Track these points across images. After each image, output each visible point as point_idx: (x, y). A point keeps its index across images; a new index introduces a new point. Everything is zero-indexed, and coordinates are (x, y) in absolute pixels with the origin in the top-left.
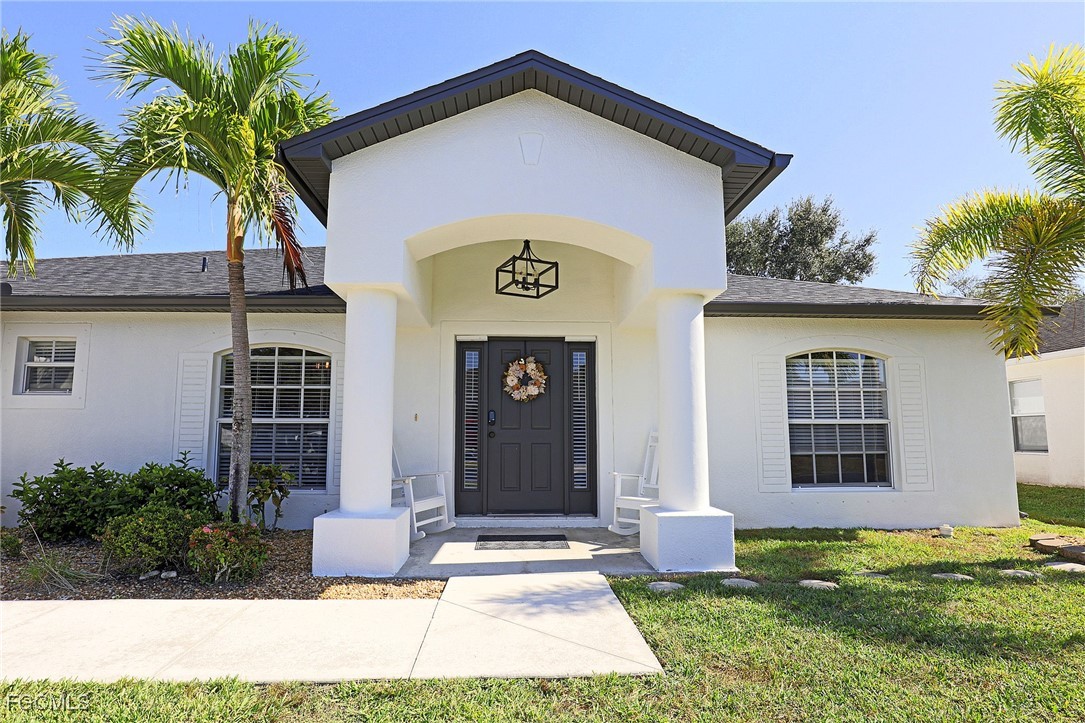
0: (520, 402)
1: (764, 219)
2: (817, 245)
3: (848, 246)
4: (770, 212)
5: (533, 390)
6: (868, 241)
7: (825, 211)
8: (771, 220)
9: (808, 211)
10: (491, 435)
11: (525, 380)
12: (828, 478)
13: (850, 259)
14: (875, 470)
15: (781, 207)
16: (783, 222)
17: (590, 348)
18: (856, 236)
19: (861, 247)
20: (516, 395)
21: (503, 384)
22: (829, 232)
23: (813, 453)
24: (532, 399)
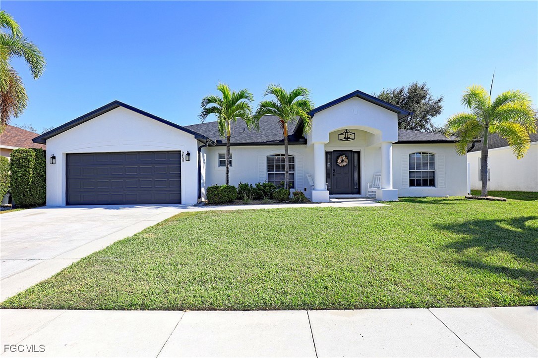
0: (341, 166)
1: (398, 90)
2: (419, 103)
3: (432, 101)
4: (400, 88)
5: (345, 164)
6: (439, 101)
7: (422, 89)
8: (401, 92)
9: (416, 89)
10: (334, 175)
11: (342, 161)
12: (419, 184)
13: (432, 108)
14: (432, 183)
15: (405, 87)
16: (406, 92)
17: (359, 153)
18: (435, 98)
19: (436, 103)
20: (340, 165)
21: (337, 162)
22: (424, 97)
23: (415, 178)
24: (344, 166)
